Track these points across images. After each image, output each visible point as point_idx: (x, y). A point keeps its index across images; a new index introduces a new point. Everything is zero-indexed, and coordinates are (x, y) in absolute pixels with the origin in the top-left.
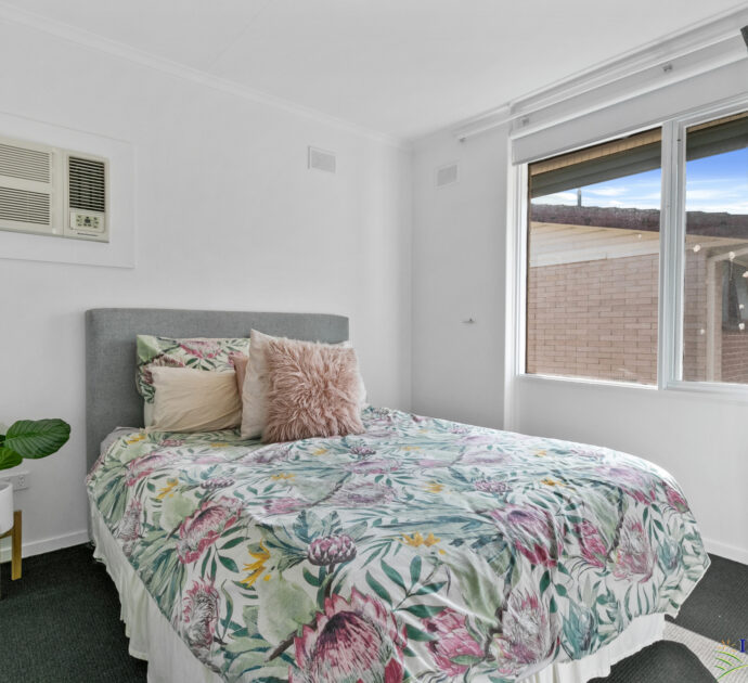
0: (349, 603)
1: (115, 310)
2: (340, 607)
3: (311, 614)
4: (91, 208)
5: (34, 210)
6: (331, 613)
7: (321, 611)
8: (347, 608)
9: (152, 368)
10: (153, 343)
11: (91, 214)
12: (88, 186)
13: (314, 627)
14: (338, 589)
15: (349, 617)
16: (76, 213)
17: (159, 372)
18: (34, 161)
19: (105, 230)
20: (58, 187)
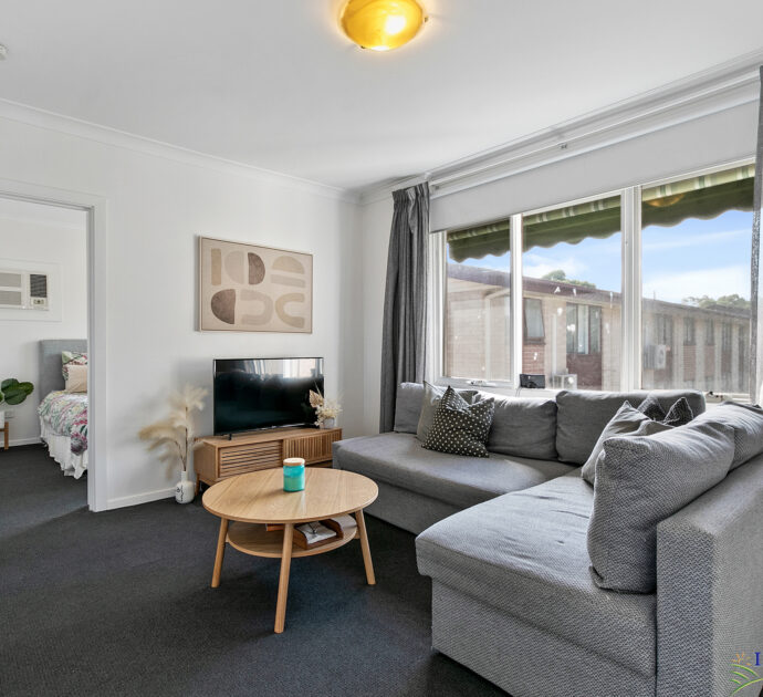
1: (52, 341)
4: (39, 295)
5: (15, 299)
9: (68, 366)
10: (69, 355)
11: (40, 299)
12: (39, 286)
16: (33, 298)
17: (70, 367)
18: (14, 279)
19: (47, 306)
20: (25, 288)
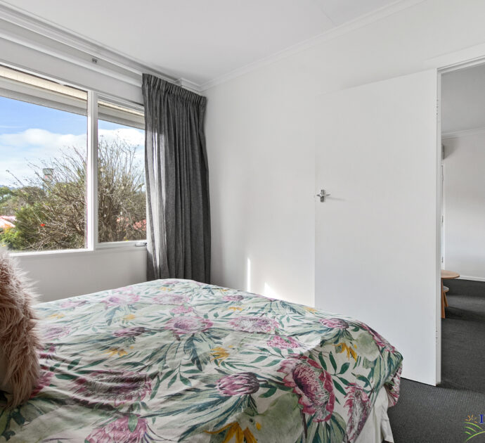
0: (288, 375)
2: (290, 378)
3: (294, 396)
6: (293, 384)
7: (292, 389)
8: (291, 375)
13: (300, 396)
14: (278, 378)
15: (295, 376)
